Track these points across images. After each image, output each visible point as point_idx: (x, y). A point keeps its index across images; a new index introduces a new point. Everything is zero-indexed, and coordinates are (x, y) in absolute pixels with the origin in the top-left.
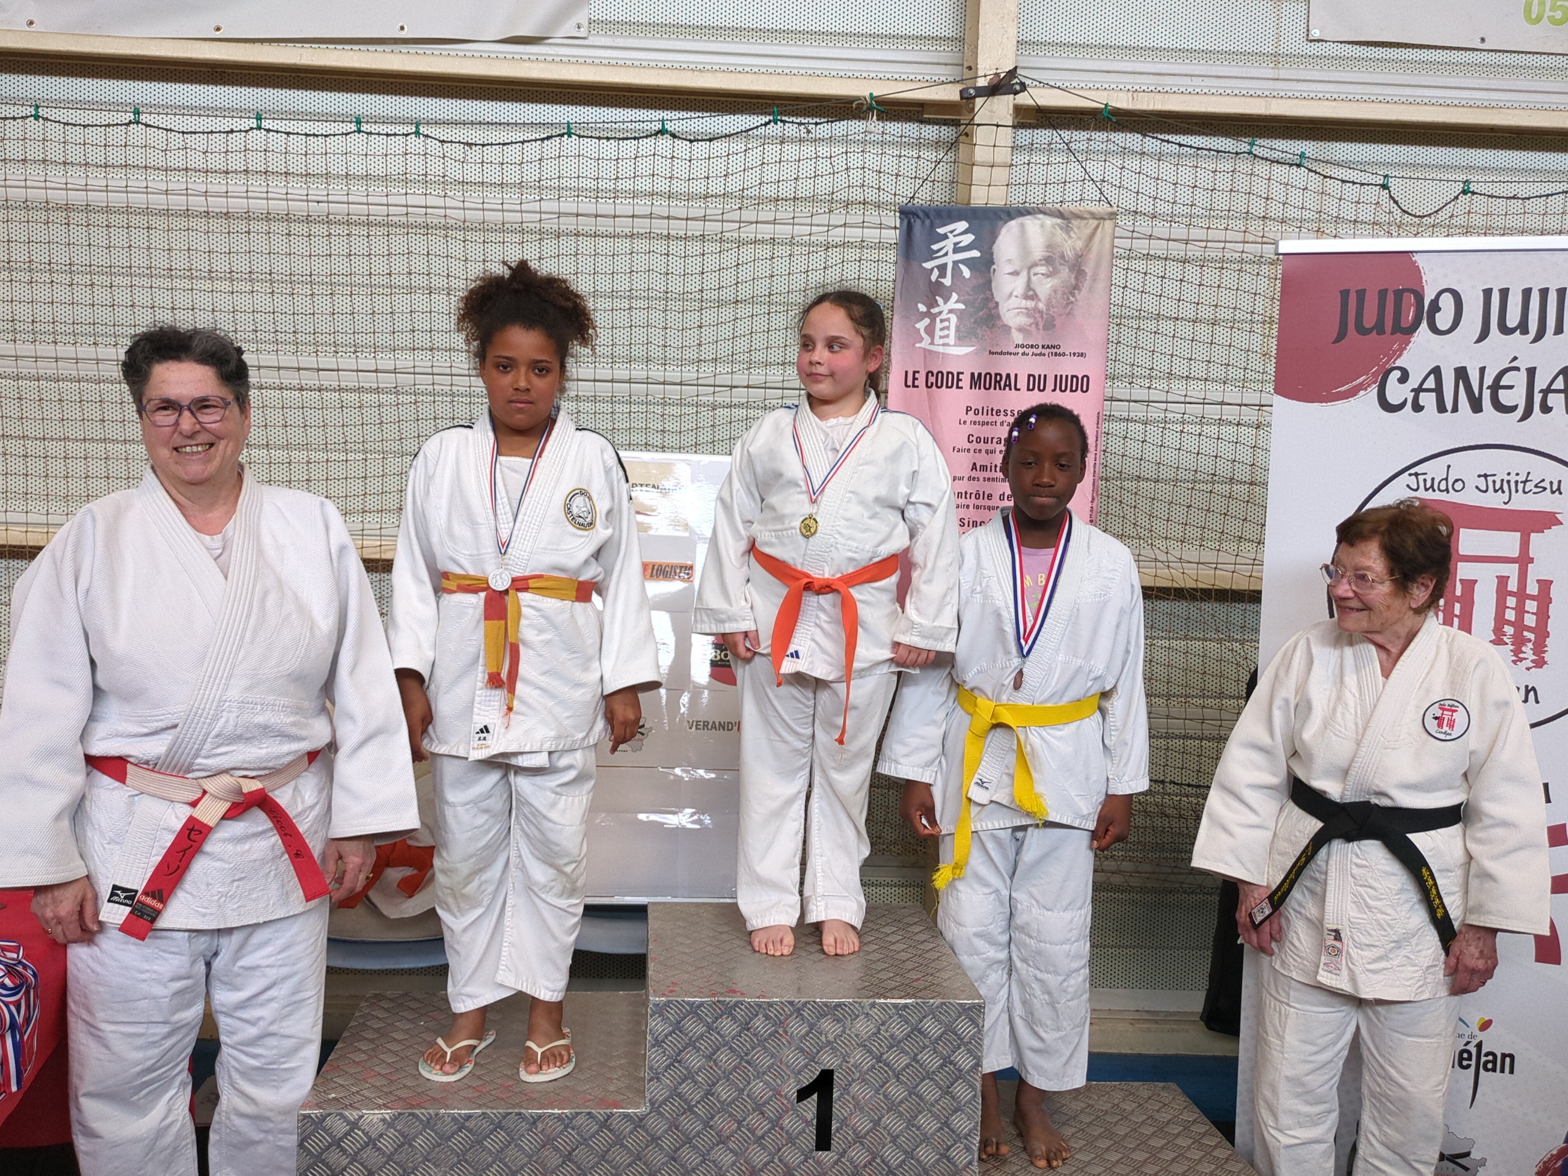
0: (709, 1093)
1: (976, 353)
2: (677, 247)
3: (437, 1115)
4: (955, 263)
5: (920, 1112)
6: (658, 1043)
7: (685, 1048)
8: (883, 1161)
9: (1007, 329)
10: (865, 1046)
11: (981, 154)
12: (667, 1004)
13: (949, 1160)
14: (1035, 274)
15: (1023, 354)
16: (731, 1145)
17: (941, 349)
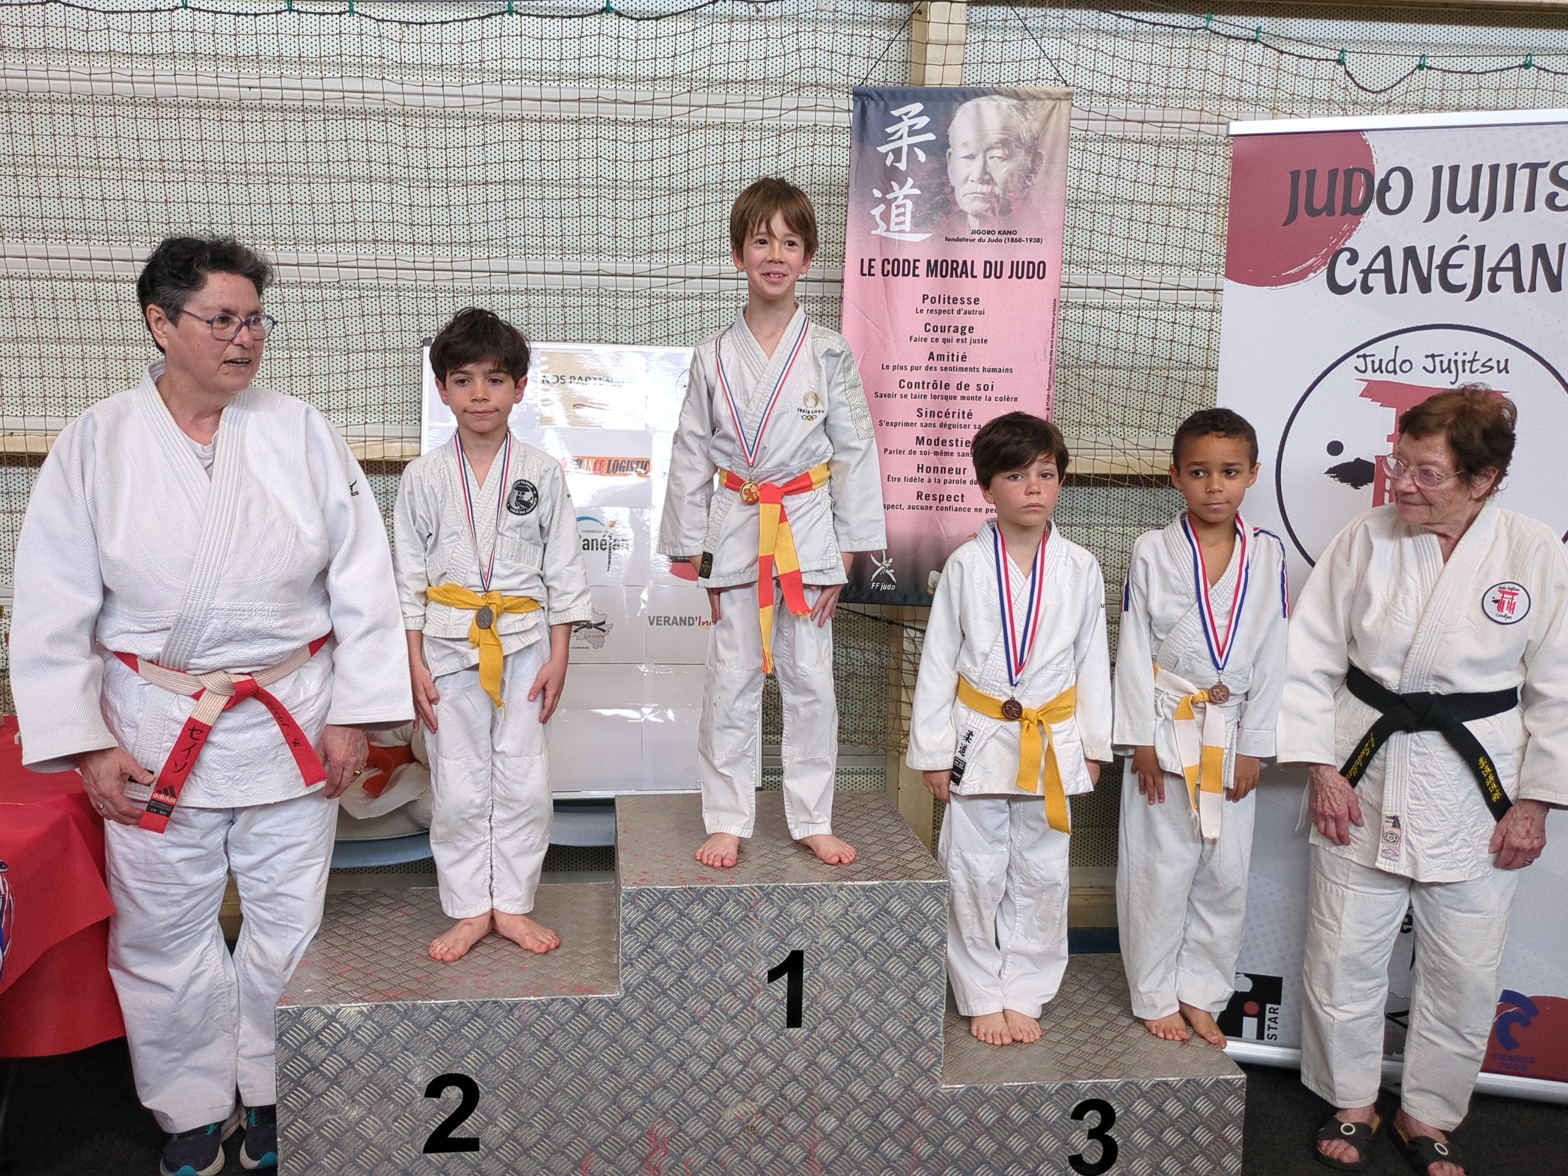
0: (681, 976)
1: (932, 239)
2: (625, 133)
3: (414, 1005)
4: (911, 147)
5: (888, 988)
6: (630, 930)
7: (658, 934)
8: (852, 1036)
9: (963, 214)
10: (834, 927)
11: (935, 32)
12: (640, 892)
13: (915, 1033)
14: (992, 158)
15: (980, 240)
16: (705, 1025)
17: (896, 236)
